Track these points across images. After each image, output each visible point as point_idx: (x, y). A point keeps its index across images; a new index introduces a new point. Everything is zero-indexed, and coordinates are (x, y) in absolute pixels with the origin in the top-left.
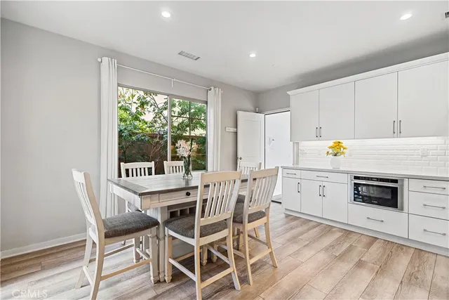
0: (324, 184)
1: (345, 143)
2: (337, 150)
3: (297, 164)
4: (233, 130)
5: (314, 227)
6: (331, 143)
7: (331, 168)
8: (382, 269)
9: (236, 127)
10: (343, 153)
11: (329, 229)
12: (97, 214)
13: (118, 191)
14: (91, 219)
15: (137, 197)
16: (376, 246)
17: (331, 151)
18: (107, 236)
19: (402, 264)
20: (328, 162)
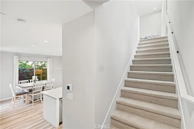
12: (15, 92)
13: (18, 87)
14: (13, 93)
15: (21, 88)
18: (16, 95)
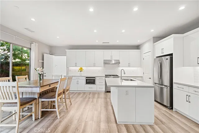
0: (78, 80)
1: (83, 68)
2: (81, 70)
3: (68, 74)
4: (42, 61)
5: (76, 94)
6: (79, 68)
7: (79, 75)
8: (93, 97)
9: (43, 60)
10: (82, 71)
11: (79, 94)
16: (91, 94)
17: (79, 70)
19: (96, 96)
20: (78, 74)
